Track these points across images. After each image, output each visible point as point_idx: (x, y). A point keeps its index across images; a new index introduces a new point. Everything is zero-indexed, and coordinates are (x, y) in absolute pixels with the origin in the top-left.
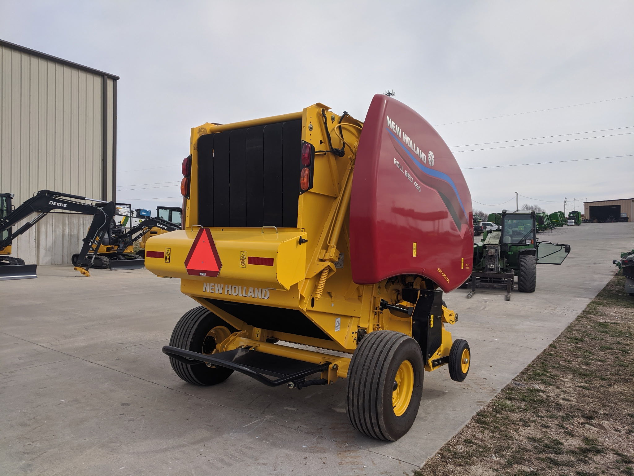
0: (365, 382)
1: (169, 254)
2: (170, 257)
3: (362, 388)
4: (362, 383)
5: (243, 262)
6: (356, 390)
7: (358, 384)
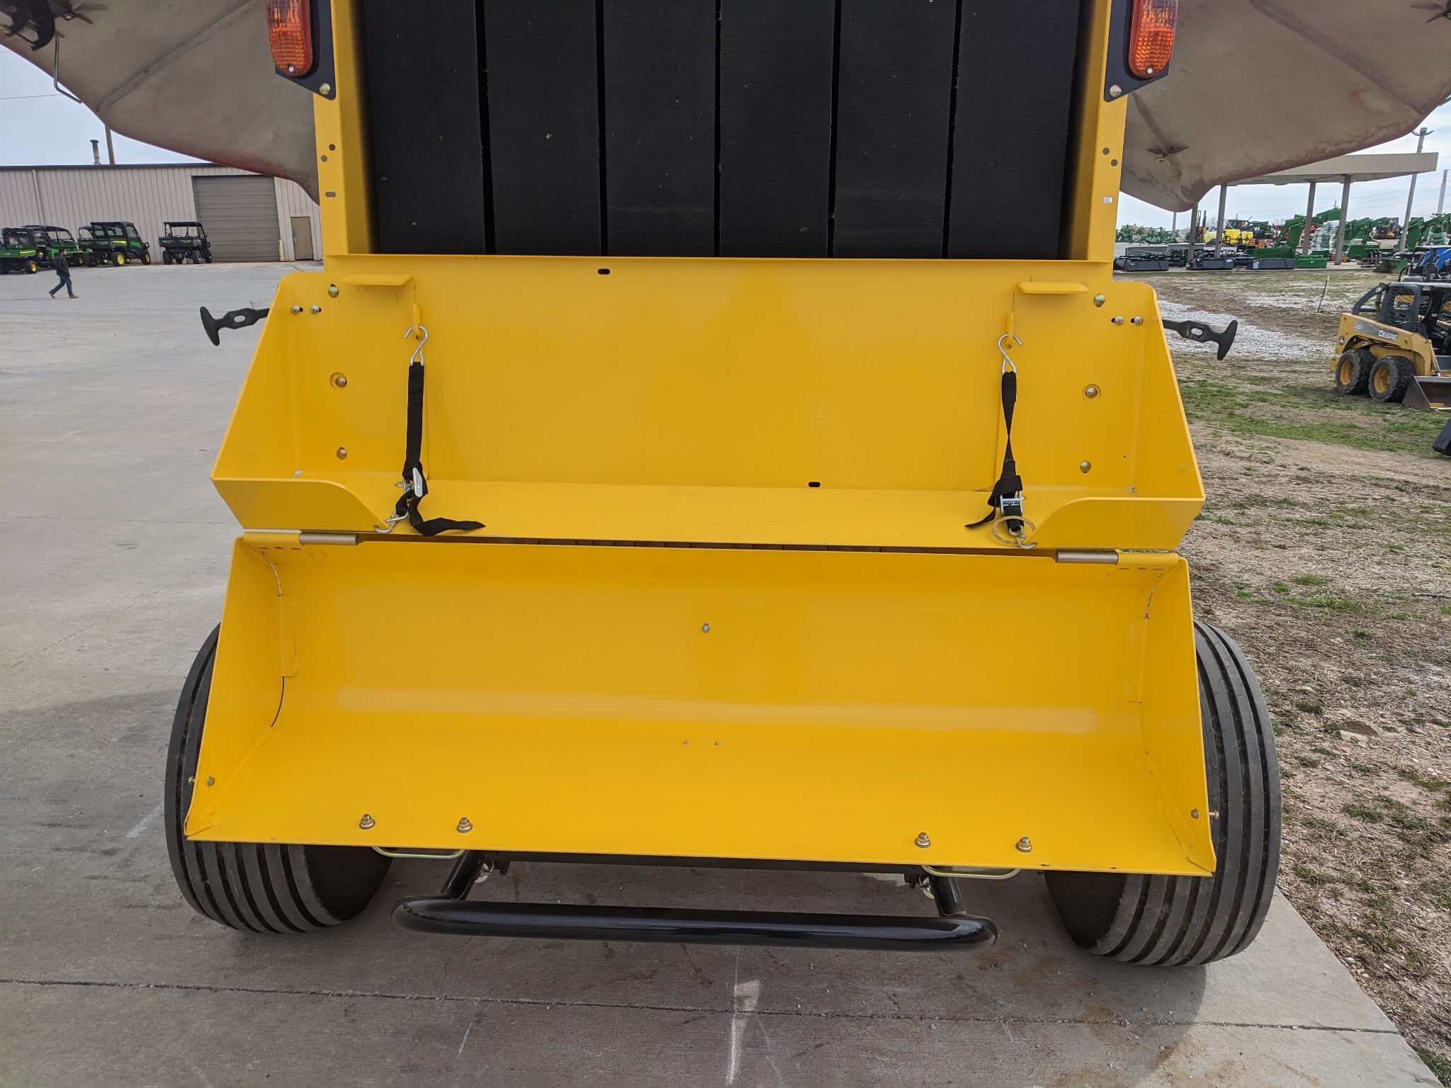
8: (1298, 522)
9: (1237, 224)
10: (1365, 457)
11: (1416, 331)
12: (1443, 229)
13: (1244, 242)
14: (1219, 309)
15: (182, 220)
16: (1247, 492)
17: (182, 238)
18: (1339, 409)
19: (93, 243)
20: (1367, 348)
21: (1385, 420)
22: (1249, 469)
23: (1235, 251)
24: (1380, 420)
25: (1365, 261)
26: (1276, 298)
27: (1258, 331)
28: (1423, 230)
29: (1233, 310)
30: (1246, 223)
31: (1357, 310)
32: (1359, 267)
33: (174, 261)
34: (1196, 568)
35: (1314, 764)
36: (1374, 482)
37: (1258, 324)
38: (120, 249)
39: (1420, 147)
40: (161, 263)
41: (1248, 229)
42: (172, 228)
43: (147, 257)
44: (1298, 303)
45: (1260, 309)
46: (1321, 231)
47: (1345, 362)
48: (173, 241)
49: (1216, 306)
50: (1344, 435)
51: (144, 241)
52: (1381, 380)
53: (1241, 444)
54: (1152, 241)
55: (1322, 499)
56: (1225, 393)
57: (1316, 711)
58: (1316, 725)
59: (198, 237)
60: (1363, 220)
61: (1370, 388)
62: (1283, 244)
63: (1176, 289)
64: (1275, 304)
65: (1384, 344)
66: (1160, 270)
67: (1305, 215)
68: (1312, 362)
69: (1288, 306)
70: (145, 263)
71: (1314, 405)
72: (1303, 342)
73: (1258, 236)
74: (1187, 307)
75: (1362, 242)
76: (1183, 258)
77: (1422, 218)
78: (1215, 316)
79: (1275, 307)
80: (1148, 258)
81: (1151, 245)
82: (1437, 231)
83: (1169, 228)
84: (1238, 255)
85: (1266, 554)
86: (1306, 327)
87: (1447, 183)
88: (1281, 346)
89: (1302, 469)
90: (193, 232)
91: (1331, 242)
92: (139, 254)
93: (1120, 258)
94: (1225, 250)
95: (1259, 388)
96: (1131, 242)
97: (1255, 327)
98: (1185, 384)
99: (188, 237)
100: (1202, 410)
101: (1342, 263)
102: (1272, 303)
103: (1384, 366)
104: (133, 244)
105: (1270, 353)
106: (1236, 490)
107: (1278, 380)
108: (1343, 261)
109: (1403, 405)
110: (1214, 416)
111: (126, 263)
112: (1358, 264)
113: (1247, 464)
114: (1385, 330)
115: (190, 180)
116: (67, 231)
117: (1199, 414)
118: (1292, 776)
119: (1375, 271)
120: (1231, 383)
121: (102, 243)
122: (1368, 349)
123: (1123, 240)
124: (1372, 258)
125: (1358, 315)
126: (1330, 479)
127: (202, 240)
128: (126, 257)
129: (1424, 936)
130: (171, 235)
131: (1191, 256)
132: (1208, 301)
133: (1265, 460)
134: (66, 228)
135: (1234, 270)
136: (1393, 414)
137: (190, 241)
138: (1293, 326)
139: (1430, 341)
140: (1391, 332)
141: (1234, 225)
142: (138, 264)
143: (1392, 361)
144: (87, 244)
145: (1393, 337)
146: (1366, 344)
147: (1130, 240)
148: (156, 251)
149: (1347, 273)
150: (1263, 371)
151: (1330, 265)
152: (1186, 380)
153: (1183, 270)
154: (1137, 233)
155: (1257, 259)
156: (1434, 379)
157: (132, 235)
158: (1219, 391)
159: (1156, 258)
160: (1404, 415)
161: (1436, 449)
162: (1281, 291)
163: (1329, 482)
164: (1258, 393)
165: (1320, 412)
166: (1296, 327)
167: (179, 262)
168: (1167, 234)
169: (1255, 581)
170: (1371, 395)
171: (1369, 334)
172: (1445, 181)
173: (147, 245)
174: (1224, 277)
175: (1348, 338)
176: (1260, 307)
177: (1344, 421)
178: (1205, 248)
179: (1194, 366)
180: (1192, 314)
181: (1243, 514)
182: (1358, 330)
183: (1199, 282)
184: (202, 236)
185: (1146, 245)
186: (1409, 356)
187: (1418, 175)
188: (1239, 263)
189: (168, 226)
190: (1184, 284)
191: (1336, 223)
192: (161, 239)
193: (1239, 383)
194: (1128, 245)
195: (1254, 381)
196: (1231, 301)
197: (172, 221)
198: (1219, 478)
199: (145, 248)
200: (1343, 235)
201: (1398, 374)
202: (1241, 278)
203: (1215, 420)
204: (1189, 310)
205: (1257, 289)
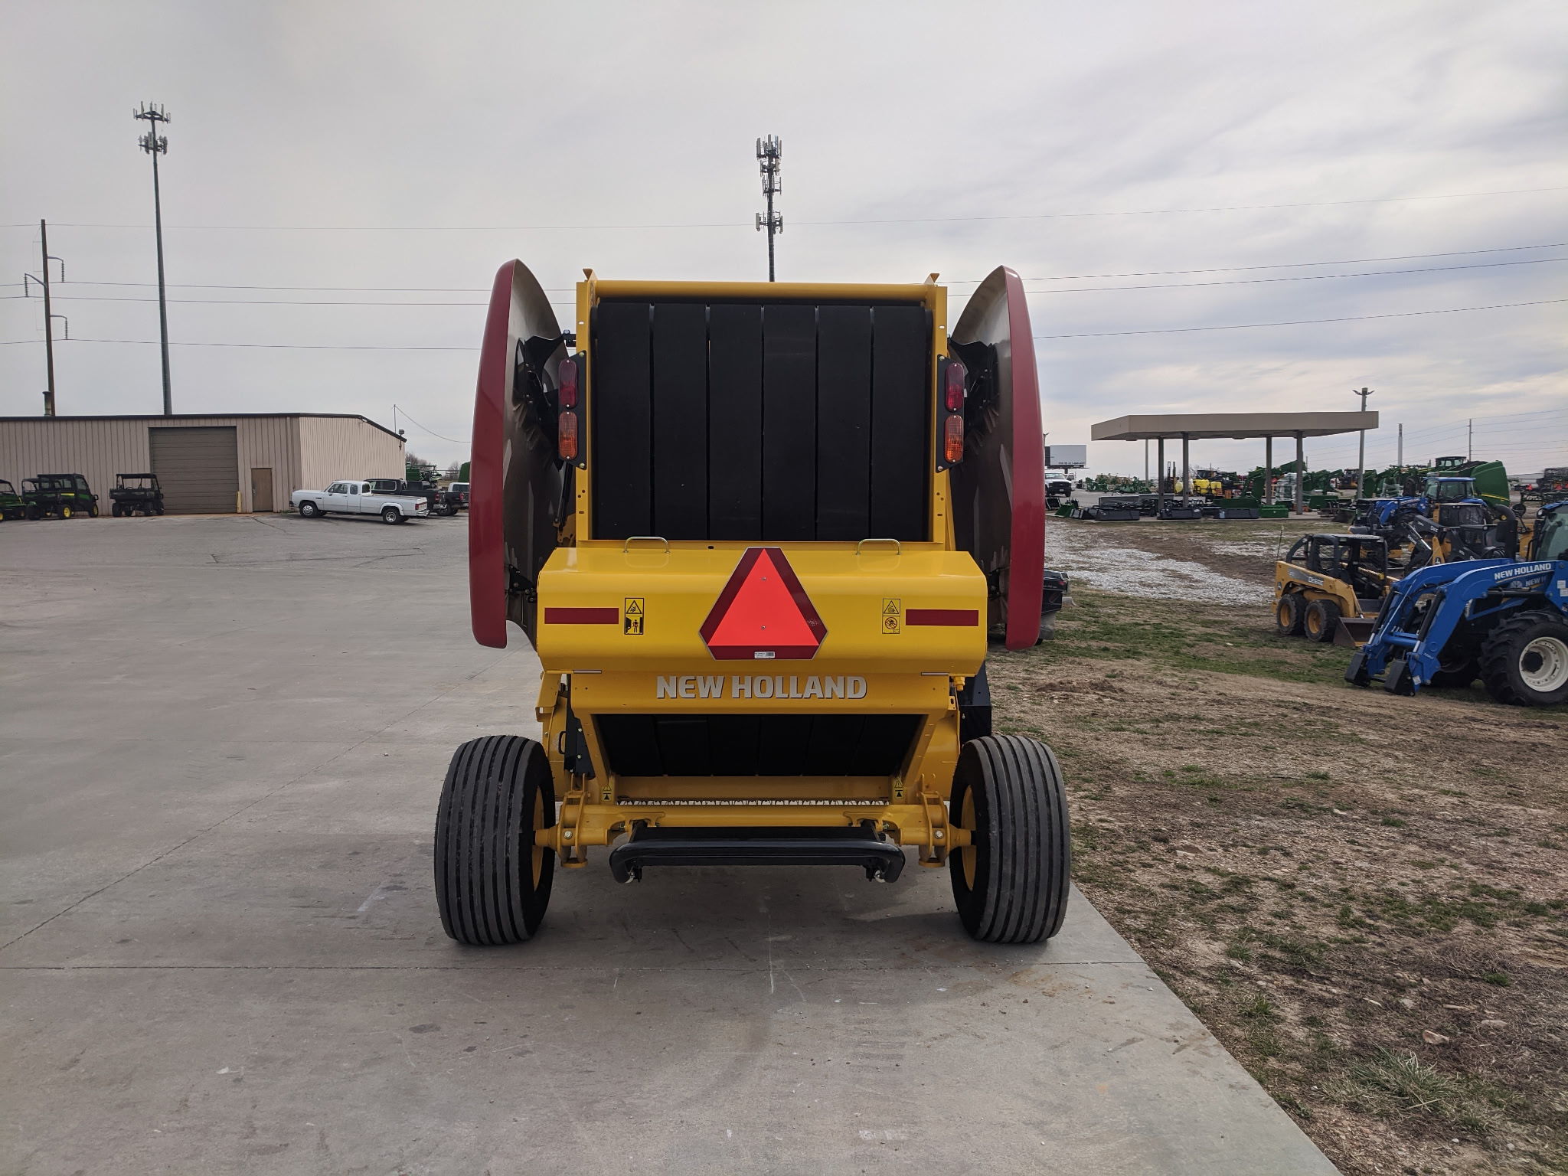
0: (1038, 837)
1: (637, 611)
2: (642, 620)
3: (1032, 849)
4: (1032, 840)
5: (892, 621)
6: (1020, 855)
7: (1023, 842)
8: (1200, 732)
9: (1206, 474)
10: (1283, 686)
11: (1339, 578)
12: (1395, 481)
13: (1213, 492)
14: (1187, 558)
15: (135, 472)
16: (1167, 711)
17: (134, 490)
18: (1276, 648)
19: (39, 495)
20: (1301, 592)
21: (1314, 657)
22: (1173, 694)
23: (1204, 501)
24: (1310, 658)
25: (1324, 511)
26: (1239, 547)
27: (1221, 578)
28: (1378, 481)
29: (1199, 558)
30: (1215, 474)
31: (1290, 558)
32: (1319, 517)
33: (123, 513)
34: (1107, 762)
35: (1151, 866)
36: (1277, 703)
37: (1221, 572)
38: (68, 502)
39: (1364, 405)
40: (108, 516)
41: (1217, 479)
42: (124, 480)
43: (95, 510)
44: (1259, 552)
45: (1224, 557)
46: (1283, 482)
47: (1283, 605)
48: (124, 493)
49: (1184, 555)
50: (1274, 670)
51: (93, 493)
52: (1315, 622)
53: (1176, 676)
54: (1126, 490)
55: (1228, 716)
56: (1177, 634)
57: (1165, 841)
58: (1162, 848)
59: (152, 489)
60: (1320, 472)
61: (1305, 629)
62: (1249, 494)
63: (1146, 538)
64: (1238, 552)
65: (1314, 589)
66: (1131, 519)
67: (1265, 466)
68: (1265, 607)
69: (1250, 554)
70: (93, 515)
71: (1255, 645)
72: (1261, 588)
73: (1227, 486)
74: (1156, 555)
75: (1323, 492)
76: (1152, 508)
77: (1375, 471)
78: (1182, 564)
79: (1238, 555)
80: (1119, 507)
81: (1124, 495)
82: (1390, 482)
83: (1142, 478)
84: (1206, 505)
85: (1167, 753)
86: (1265, 574)
87: (1403, 436)
88: (1240, 592)
89: (1220, 694)
90: (147, 483)
91: (1293, 493)
92: (85, 505)
93: (1093, 508)
94: (1194, 499)
95: (1209, 630)
96: (1106, 491)
97: (1219, 574)
98: (1142, 627)
99: (140, 489)
100: (1152, 649)
101: (1304, 513)
102: (1235, 551)
103: (1314, 610)
104: (82, 496)
105: (1229, 599)
106: (1159, 710)
107: (1229, 623)
108: (1305, 511)
109: (1333, 645)
110: (1161, 654)
111: (72, 517)
112: (1319, 514)
113: (1173, 690)
114: (1313, 576)
115: (146, 431)
116: (9, 483)
117: (1147, 652)
118: (1134, 871)
119: (1333, 521)
120: (1183, 626)
121: (49, 496)
122: (1302, 594)
123: (1098, 490)
124: (1331, 509)
125: (1291, 563)
126: (1240, 701)
127: (155, 492)
128: (72, 509)
129: (1181, 933)
130: (122, 487)
131: (1161, 506)
132: (1177, 549)
133: (1190, 687)
134: (7, 480)
135: (1202, 519)
136: (1323, 652)
137: (143, 493)
138: (1254, 573)
139: (1351, 586)
140: (1318, 578)
141: (1204, 476)
142: (83, 517)
143: (1321, 604)
144: (32, 496)
145: (1320, 583)
146: (1300, 589)
147: (1104, 489)
148: (105, 503)
149: (1308, 522)
150: (1217, 615)
151: (1292, 515)
152: (1142, 623)
153: (1153, 519)
154: (1111, 483)
155: (1223, 509)
156: (1358, 621)
157: (81, 486)
158: (1172, 633)
159: (1128, 508)
160: (1331, 653)
161: (1348, 680)
162: (1244, 540)
163: (1239, 704)
164: (1207, 634)
165: (1258, 651)
166: (1257, 574)
167: (129, 515)
168: (1141, 483)
169: (1150, 770)
170: (1308, 635)
171: (1300, 579)
172: (1401, 434)
173: (96, 497)
174: (1192, 527)
175: (1284, 584)
176: (1224, 555)
177: (1276, 658)
178: (1175, 498)
179: (1155, 611)
180: (1161, 562)
181: (1157, 726)
182: (1291, 576)
183: (1168, 531)
184: (156, 488)
185: (1118, 495)
186: (1336, 600)
187: (1366, 431)
188: (1206, 513)
189: (120, 477)
190: (1154, 533)
191: (1294, 475)
192: (112, 491)
193: (1191, 626)
194: (1102, 495)
195: (1206, 624)
196: (1198, 550)
197: (123, 473)
198: (1147, 702)
199: (94, 499)
200: (1302, 487)
201: (1327, 616)
202: (1208, 527)
203: (1161, 657)
204: (1158, 558)
205: (1222, 539)
